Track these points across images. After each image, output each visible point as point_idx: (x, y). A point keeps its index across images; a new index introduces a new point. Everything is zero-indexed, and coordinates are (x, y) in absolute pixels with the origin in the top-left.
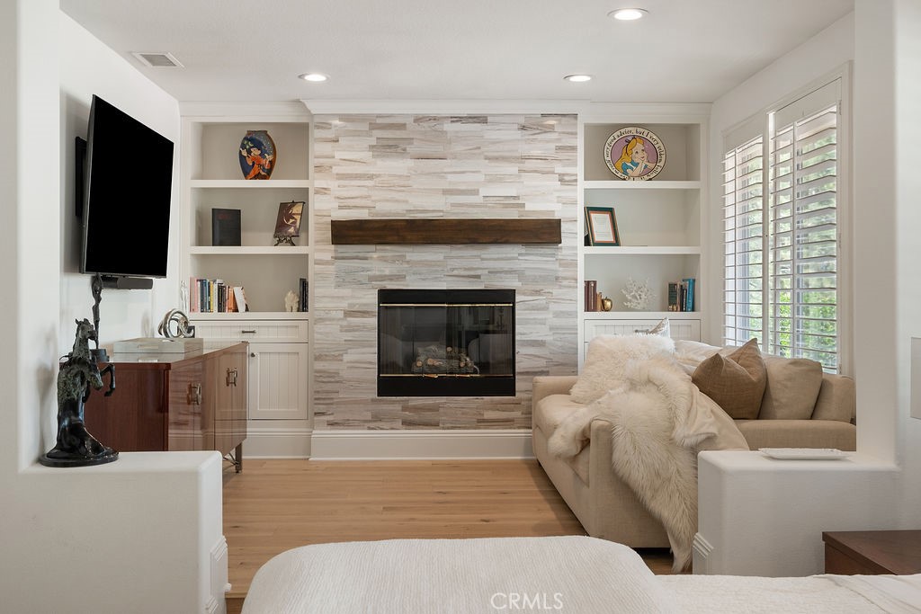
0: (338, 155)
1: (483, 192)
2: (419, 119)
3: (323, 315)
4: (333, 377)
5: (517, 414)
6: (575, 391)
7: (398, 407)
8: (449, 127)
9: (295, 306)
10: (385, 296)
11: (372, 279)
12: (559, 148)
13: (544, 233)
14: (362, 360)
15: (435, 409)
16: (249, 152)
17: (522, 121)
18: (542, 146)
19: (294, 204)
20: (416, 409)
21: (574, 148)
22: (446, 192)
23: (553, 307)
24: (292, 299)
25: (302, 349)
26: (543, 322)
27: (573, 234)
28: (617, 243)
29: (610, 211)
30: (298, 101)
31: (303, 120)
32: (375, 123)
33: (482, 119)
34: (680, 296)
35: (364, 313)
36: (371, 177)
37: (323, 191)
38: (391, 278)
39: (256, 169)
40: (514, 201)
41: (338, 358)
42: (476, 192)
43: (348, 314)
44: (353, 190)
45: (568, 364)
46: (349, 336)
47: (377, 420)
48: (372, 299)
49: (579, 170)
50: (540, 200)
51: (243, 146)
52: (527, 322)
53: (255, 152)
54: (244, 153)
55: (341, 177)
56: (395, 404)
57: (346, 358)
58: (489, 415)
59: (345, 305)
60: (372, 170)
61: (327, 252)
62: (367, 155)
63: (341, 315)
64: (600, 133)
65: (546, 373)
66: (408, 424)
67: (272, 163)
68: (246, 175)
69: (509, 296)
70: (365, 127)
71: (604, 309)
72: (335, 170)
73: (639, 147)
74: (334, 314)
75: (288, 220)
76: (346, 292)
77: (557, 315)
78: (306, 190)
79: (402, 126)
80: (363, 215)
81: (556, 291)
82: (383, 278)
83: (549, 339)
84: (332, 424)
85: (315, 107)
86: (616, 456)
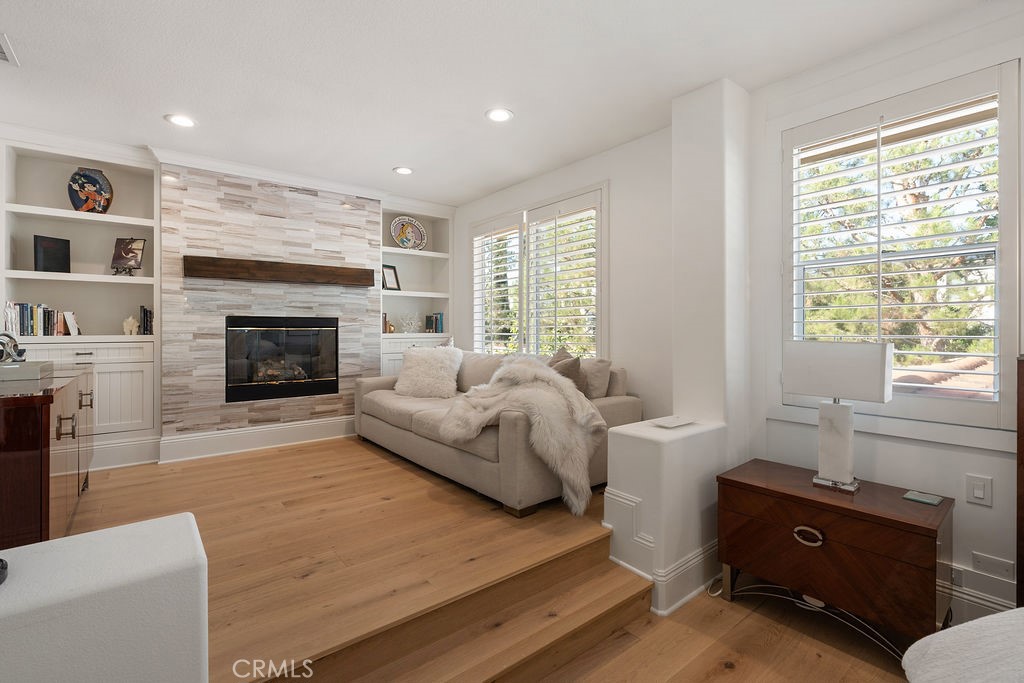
0: (187, 202)
1: (314, 246)
2: (262, 184)
3: (172, 337)
4: (183, 390)
5: (340, 406)
7: (246, 410)
8: (287, 194)
9: (135, 330)
10: (232, 321)
11: (219, 307)
12: (369, 222)
13: (361, 278)
14: (212, 371)
15: (277, 408)
16: (82, 187)
17: (343, 199)
18: (359, 218)
19: (133, 240)
20: (261, 409)
21: (378, 223)
22: (285, 243)
23: (364, 330)
24: (132, 323)
25: (148, 367)
26: (357, 341)
27: (378, 278)
28: (399, 289)
29: (394, 268)
30: (145, 148)
31: (148, 166)
32: (222, 181)
33: (314, 193)
34: (432, 324)
35: (213, 335)
36: (220, 224)
37: (173, 230)
38: (238, 307)
39: (90, 203)
40: (337, 255)
41: (188, 373)
42: (309, 246)
43: (196, 336)
44: (202, 232)
45: (374, 369)
46: (198, 354)
47: (225, 422)
48: (220, 323)
49: (380, 238)
50: (358, 255)
51: (74, 180)
52: (346, 340)
53: (89, 188)
54: (76, 187)
55: (189, 220)
56: (242, 408)
57: (195, 373)
58: (319, 408)
59: (194, 328)
60: (221, 220)
61: (177, 282)
62: (216, 206)
63: (190, 337)
64: (390, 216)
65: (360, 376)
66: (254, 422)
67: (109, 201)
68: (77, 208)
69: (333, 322)
70: (214, 182)
71: (391, 332)
72: (184, 214)
73: (410, 229)
74: (183, 336)
75: (125, 253)
76: (196, 317)
77: (366, 335)
78: (150, 230)
79: (248, 187)
80: (213, 254)
81: (367, 319)
82: (230, 307)
83: (361, 352)
84: (181, 430)
85: (162, 156)
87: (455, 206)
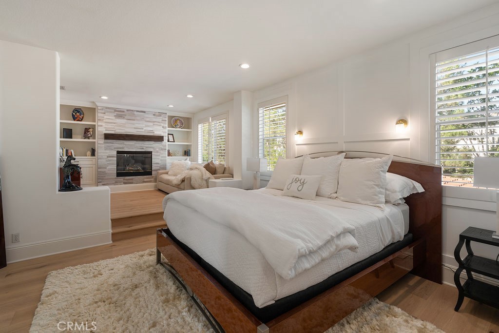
0: (105, 117)
1: (144, 129)
2: (128, 110)
3: (101, 157)
4: (104, 173)
5: (152, 179)
6: (169, 173)
7: (122, 179)
8: (135, 113)
9: (90, 155)
10: (118, 152)
11: (115, 148)
12: (163, 120)
13: (160, 139)
14: (112, 168)
15: (132, 179)
16: (76, 114)
17: (154, 113)
18: (159, 119)
19: (90, 128)
20: (127, 180)
21: (166, 121)
22: (135, 128)
23: (161, 155)
24: (89, 153)
25: (94, 166)
26: (158, 159)
27: (166, 139)
28: (174, 142)
29: (172, 135)
30: (94, 102)
31: (94, 107)
32: (116, 110)
33: (144, 112)
34: (187, 153)
35: (113, 157)
36: (115, 123)
37: (101, 126)
38: (120, 148)
39: (78, 119)
40: (152, 131)
41: (105, 168)
42: (143, 129)
43: (108, 157)
44: (110, 126)
45: (164, 168)
46: (108, 162)
47: (116, 183)
48: (115, 153)
49: (167, 125)
50: (158, 131)
51: (73, 112)
52: (154, 159)
53: (78, 114)
54: (74, 114)
55: (106, 122)
56: (121, 179)
57: (108, 168)
58: (145, 180)
59: (107, 155)
60: (115, 122)
61: (102, 141)
62: (114, 118)
63: (106, 157)
64: (171, 117)
65: (159, 170)
66: (125, 183)
67: (83, 117)
68: (74, 120)
69: (150, 153)
70: (113, 111)
71: (171, 156)
72: (104, 121)
73: (178, 121)
74: (104, 157)
75: (88, 132)
76: (108, 151)
77: (162, 157)
78: (95, 125)
79: (124, 112)
80: (113, 132)
81: (162, 152)
82: (118, 148)
83: (160, 162)
84: (104, 185)
85: (98, 104)
86: (192, 182)
87: (194, 114)
